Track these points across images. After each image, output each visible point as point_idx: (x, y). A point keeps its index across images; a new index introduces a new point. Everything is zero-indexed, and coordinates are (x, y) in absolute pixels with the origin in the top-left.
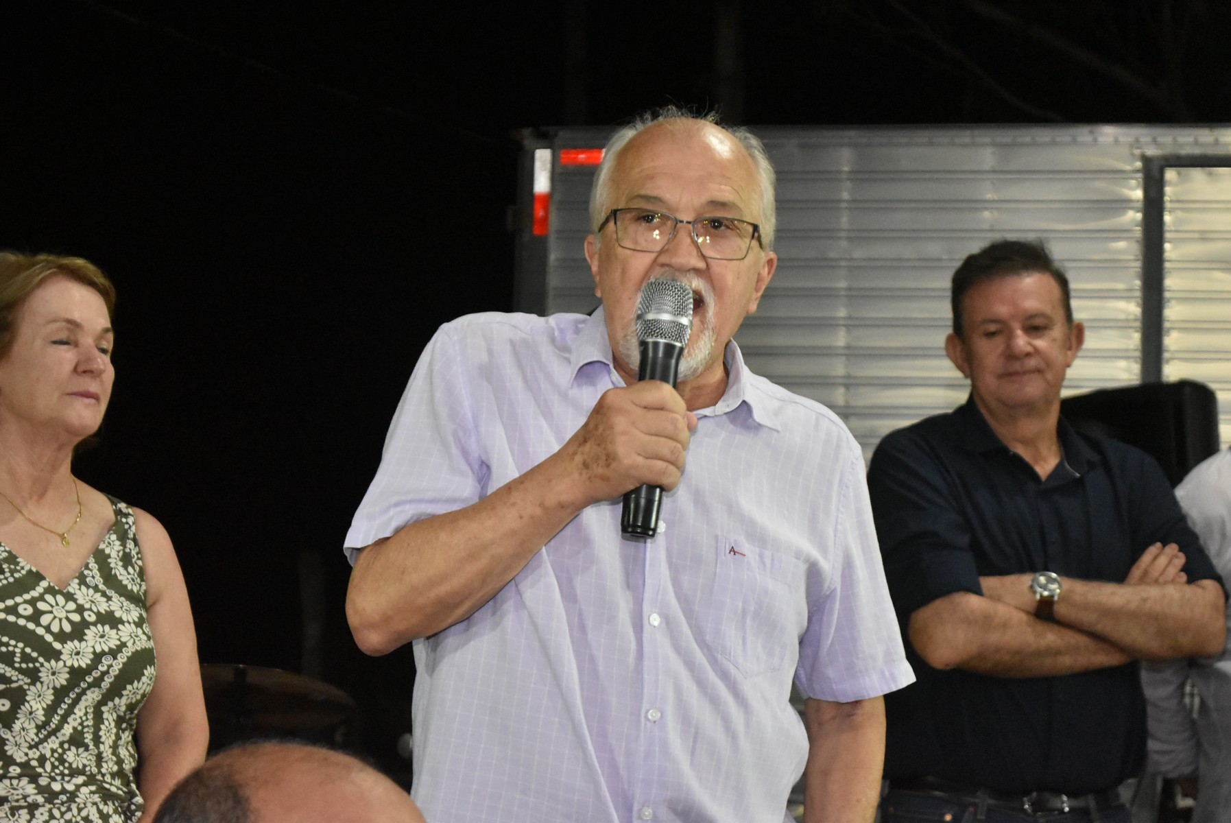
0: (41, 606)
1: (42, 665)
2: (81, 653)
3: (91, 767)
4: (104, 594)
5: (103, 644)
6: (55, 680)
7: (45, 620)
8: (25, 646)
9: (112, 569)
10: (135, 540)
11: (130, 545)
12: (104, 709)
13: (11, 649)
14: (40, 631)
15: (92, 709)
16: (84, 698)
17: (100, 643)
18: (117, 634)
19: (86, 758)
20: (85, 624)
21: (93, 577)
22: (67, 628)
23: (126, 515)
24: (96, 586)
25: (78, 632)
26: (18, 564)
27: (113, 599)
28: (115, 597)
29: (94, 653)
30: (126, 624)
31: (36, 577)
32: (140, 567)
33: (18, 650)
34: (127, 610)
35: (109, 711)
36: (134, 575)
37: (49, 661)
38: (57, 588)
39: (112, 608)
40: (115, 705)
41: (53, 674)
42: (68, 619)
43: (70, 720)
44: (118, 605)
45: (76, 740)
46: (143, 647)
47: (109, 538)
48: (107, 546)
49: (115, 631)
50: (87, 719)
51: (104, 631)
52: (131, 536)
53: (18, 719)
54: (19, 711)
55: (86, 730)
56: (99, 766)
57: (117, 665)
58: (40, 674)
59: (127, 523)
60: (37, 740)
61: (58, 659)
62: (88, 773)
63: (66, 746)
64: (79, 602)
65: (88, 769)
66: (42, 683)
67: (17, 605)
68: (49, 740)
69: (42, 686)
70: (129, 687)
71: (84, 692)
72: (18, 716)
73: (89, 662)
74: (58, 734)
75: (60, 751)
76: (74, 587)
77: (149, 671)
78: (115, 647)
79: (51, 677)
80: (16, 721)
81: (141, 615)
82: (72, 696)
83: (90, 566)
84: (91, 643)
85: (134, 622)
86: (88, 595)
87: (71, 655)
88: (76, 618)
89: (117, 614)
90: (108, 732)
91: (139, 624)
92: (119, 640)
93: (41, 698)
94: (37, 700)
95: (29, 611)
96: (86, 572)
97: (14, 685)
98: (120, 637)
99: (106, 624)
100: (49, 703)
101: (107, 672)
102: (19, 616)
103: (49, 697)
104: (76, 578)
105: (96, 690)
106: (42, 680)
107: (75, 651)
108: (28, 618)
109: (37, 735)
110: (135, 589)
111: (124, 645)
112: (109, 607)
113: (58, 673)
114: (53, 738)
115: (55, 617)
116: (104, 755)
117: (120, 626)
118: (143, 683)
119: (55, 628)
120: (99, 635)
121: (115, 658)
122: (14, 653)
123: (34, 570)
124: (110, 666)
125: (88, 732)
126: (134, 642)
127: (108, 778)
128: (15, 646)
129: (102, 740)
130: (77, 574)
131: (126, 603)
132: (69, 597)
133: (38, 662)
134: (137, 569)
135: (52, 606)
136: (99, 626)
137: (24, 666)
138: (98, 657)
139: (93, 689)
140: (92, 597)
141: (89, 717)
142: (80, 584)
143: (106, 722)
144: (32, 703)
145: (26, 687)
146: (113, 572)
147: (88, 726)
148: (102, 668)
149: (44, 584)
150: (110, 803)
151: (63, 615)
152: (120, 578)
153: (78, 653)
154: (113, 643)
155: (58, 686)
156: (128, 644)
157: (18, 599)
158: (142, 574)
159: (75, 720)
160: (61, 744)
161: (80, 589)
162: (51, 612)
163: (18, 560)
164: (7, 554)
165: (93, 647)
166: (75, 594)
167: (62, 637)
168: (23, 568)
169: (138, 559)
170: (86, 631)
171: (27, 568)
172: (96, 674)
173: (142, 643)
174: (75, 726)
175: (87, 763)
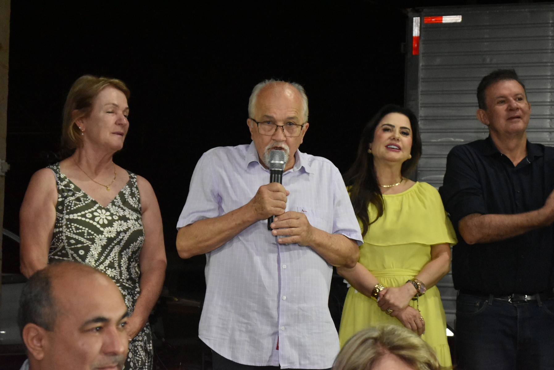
0: (95, 214)
1: (96, 237)
2: (112, 232)
3: (117, 276)
4: (122, 209)
5: (120, 228)
6: (101, 242)
7: (97, 219)
8: (89, 229)
9: (126, 199)
10: (137, 188)
11: (134, 189)
12: (123, 253)
13: (83, 231)
14: (95, 224)
15: (117, 254)
16: (114, 249)
17: (119, 227)
18: (127, 224)
19: (115, 273)
20: (114, 220)
21: (118, 202)
22: (106, 222)
23: (133, 178)
24: (119, 205)
26: (87, 198)
27: (126, 210)
28: (127, 210)
29: (117, 232)
30: (131, 220)
31: (94, 203)
32: (139, 198)
33: (86, 231)
34: (132, 215)
35: (125, 254)
36: (135, 201)
37: (98, 235)
38: (102, 207)
39: (125, 214)
40: (127, 252)
41: (101, 240)
42: (106, 218)
43: (108, 258)
44: (128, 213)
45: (111, 266)
46: (138, 229)
47: (125, 187)
48: (124, 190)
49: (126, 223)
50: (115, 258)
51: (121, 223)
52: (135, 186)
53: (87, 258)
54: (88, 255)
55: (115, 262)
56: (121, 276)
57: (126, 236)
58: (95, 240)
59: (133, 181)
60: (95, 266)
61: (102, 234)
62: (116, 279)
63: (107, 268)
64: (111, 212)
65: (116, 277)
66: (96, 243)
67: (86, 214)
68: (100, 266)
69: (96, 245)
70: (132, 245)
71: (113, 247)
72: (87, 257)
73: (115, 235)
74: (103, 264)
75: (104, 270)
76: (110, 206)
77: (140, 238)
78: (125, 229)
79: (100, 241)
80: (87, 259)
81: (138, 216)
82: (109, 248)
83: (117, 198)
84: (116, 228)
85: (135, 220)
86: (115, 209)
87: (107, 232)
88: (110, 218)
89: (127, 216)
90: (125, 262)
91: (136, 220)
92: (127, 226)
93: (96, 249)
94: (95, 250)
95: (91, 216)
96: (115, 200)
97: (85, 245)
98: (128, 225)
99: (122, 220)
100: (100, 251)
101: (122, 239)
102: (86, 218)
103: (100, 249)
104: (111, 203)
105: (118, 246)
106: (96, 242)
107: (109, 231)
108: (90, 219)
109: (95, 264)
110: (136, 206)
111: (129, 228)
112: (124, 213)
113: (103, 240)
114: (102, 265)
115: (101, 218)
116: (123, 272)
117: (128, 221)
118: (138, 243)
119: (101, 222)
120: (119, 224)
121: (126, 233)
122: (84, 232)
123: (94, 200)
124: (124, 237)
125: (116, 263)
126: (134, 227)
127: (125, 281)
128: (85, 230)
129: (122, 265)
130: (111, 201)
131: (131, 212)
132: (107, 210)
133: (94, 235)
134: (137, 199)
135: (100, 214)
136: (119, 221)
137: (88, 237)
138: (118, 233)
139: (117, 246)
140: (117, 210)
141: (116, 257)
142: (112, 205)
143: (124, 259)
144: (93, 252)
145: (90, 245)
146: (127, 200)
147: (116, 260)
148: (120, 237)
149: (97, 205)
150: (126, 291)
151: (104, 217)
152: (130, 202)
153: (110, 232)
154: (125, 228)
155: (103, 245)
156: (131, 228)
157: (86, 212)
158: (139, 201)
159: (110, 258)
160: (105, 267)
161: (112, 207)
162: (99, 216)
163: (88, 196)
164: (83, 194)
165: (117, 229)
166: (110, 209)
168: (89, 199)
169: (138, 195)
170: (114, 223)
171: (91, 199)
172: (118, 240)
173: (138, 227)
174: (111, 260)
175: (116, 275)
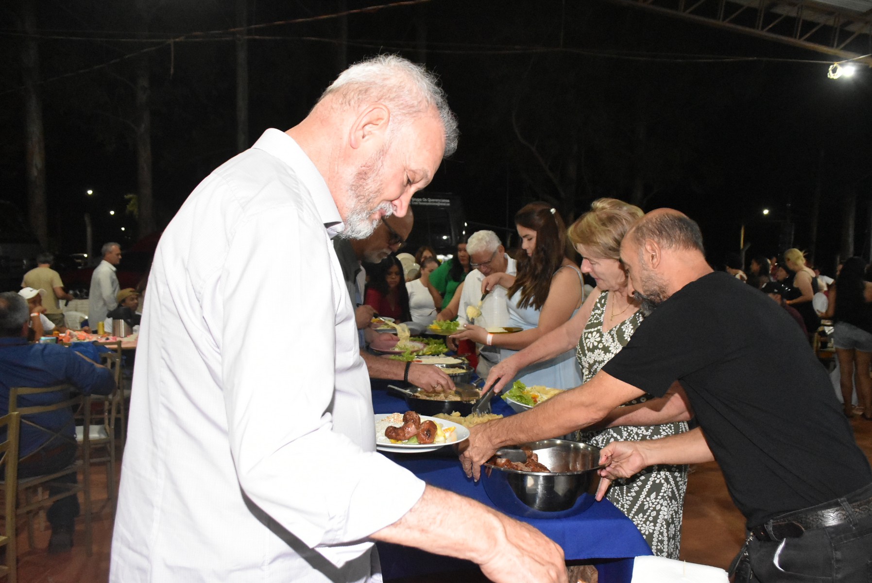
0: (590, 336)
7: (588, 340)
22: (591, 347)
25: (592, 350)
49: (604, 354)
132: (601, 336)
136: (601, 350)
138: (595, 362)
154: (601, 359)
167: (589, 350)
